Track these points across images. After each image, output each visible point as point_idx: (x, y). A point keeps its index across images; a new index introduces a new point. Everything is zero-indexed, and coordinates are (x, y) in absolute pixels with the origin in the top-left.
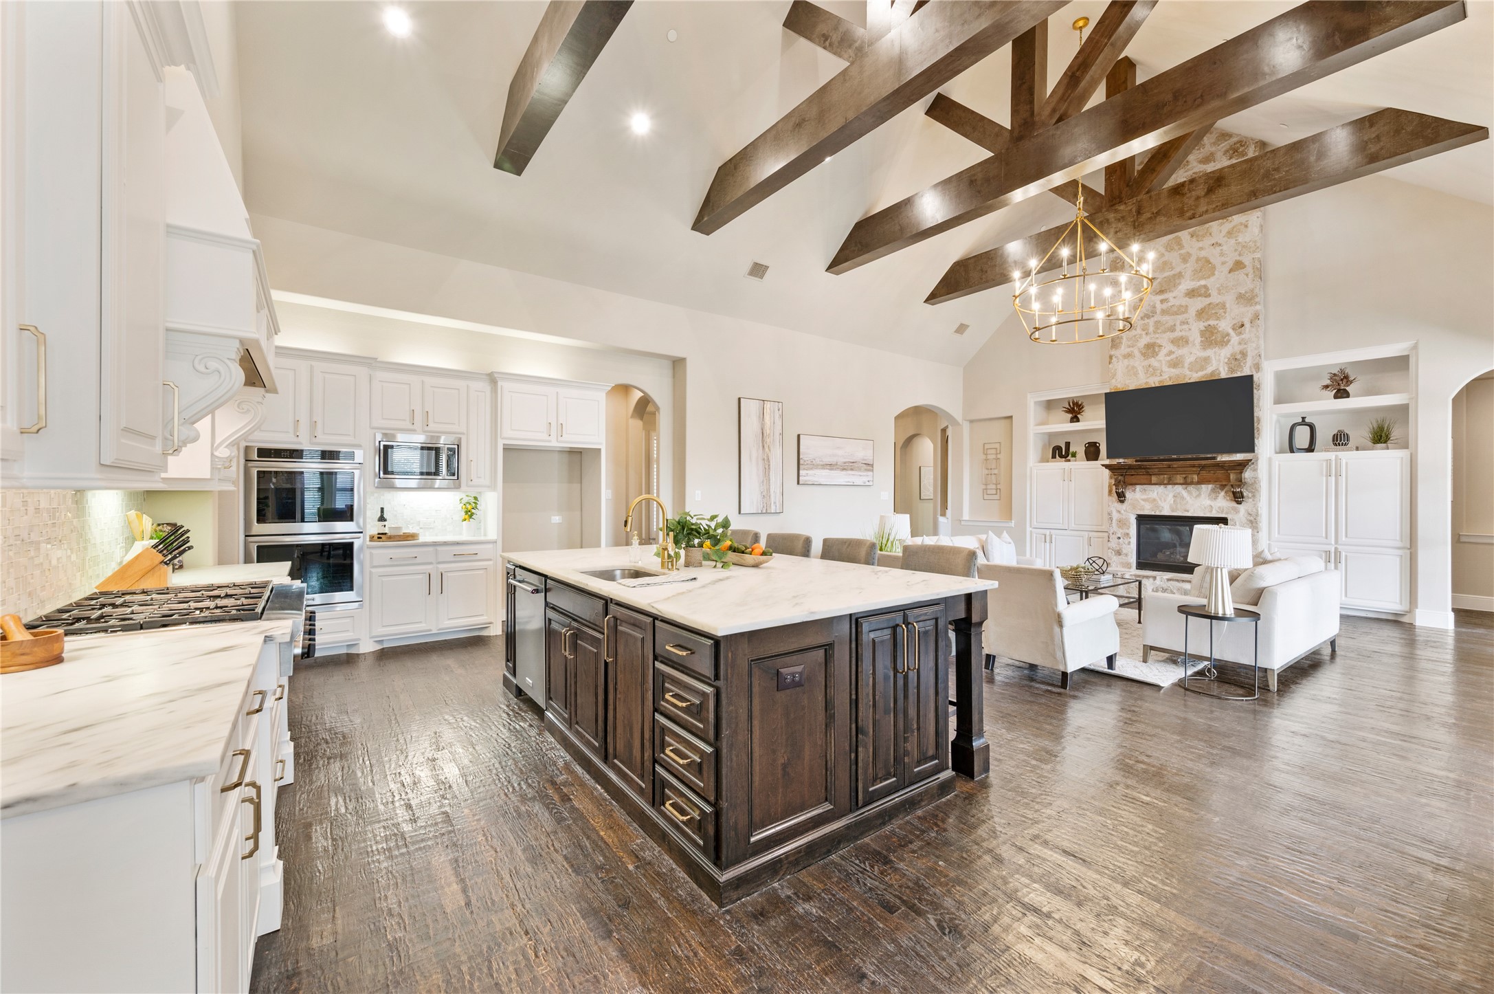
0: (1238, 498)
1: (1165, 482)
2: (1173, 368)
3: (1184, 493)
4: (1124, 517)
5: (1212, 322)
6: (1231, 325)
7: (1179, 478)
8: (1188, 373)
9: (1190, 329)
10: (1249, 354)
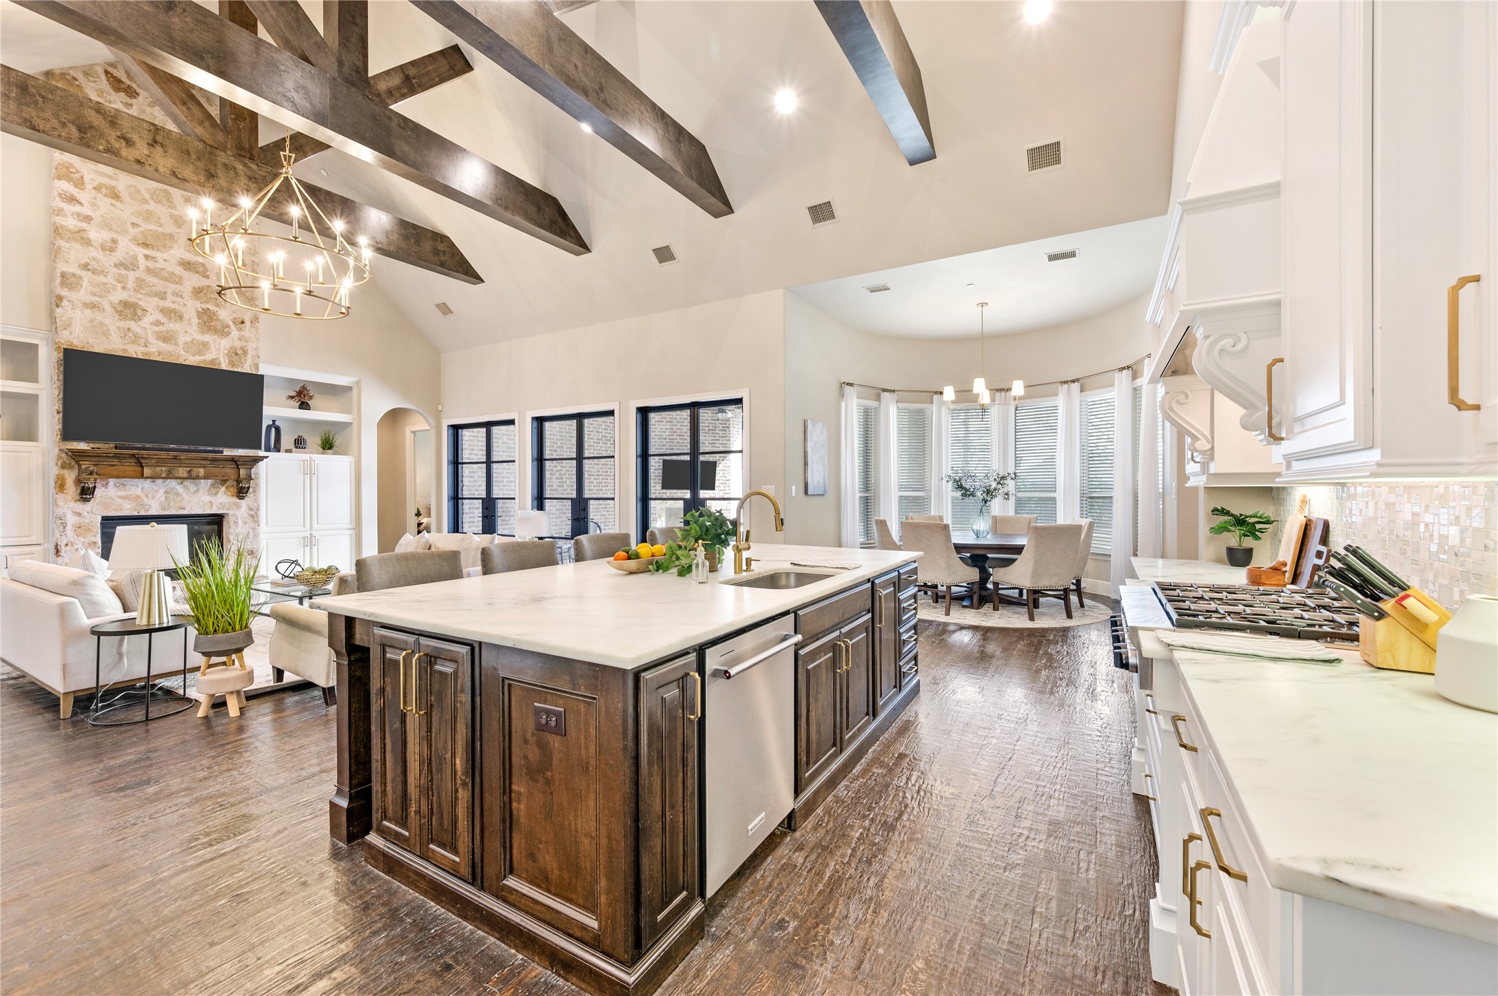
0: (241, 492)
1: (163, 475)
2: (163, 342)
3: (180, 489)
4: (87, 521)
5: (211, 307)
6: (232, 318)
7: (182, 472)
8: (182, 352)
9: (185, 305)
10: (250, 352)
